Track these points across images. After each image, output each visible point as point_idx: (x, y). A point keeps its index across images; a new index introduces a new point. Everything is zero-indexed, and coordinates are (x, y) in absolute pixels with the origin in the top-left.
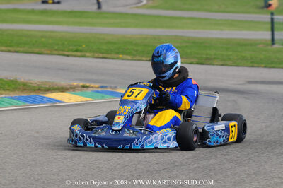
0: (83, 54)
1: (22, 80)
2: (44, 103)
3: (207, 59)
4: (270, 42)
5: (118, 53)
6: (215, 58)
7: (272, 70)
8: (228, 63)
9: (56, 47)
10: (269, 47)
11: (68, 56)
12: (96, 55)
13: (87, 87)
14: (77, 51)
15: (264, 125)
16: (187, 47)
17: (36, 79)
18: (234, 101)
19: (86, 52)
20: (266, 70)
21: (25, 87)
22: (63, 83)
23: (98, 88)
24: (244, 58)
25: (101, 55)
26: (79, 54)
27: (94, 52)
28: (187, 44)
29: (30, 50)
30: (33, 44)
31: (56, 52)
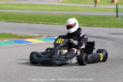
0: (38, 22)
1: (14, 34)
2: (25, 43)
3: (91, 24)
4: (116, 17)
5: (53, 22)
6: (94, 24)
7: (119, 29)
8: (100, 26)
9: (26, 20)
10: (116, 19)
11: (32, 23)
12: (44, 23)
13: (42, 36)
14: (35, 21)
15: (119, 52)
16: (81, 19)
17: (20, 33)
18: (104, 42)
19: (39, 21)
21: (16, 37)
22: (31, 35)
23: (46, 37)
25: (46, 23)
26: (36, 22)
27: (43, 21)
29: (16, 21)
30: (17, 18)
31: (26, 22)
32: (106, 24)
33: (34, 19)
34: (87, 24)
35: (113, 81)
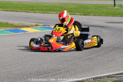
0: (35, 11)
1: (10, 23)
2: (20, 32)
3: (87, 13)
4: (114, 6)
5: (50, 11)
6: (91, 13)
7: (115, 17)
8: (96, 14)
9: (24, 9)
10: (113, 8)
11: (29, 12)
12: (41, 12)
13: (38, 25)
14: (32, 10)
15: (113, 40)
16: (78, 8)
17: (16, 22)
18: (100, 30)
19: (36, 10)
20: (113, 17)
21: (12, 26)
22: (27, 24)
23: (42, 26)
24: (103, 13)
25: (43, 12)
26: (33, 11)
27: (40, 10)
28: (79, 7)
29: (13, 10)
30: (14, 7)
31: (23, 11)
32: (102, 13)
33: (32, 8)
34: (83, 13)
35: (105, 69)
